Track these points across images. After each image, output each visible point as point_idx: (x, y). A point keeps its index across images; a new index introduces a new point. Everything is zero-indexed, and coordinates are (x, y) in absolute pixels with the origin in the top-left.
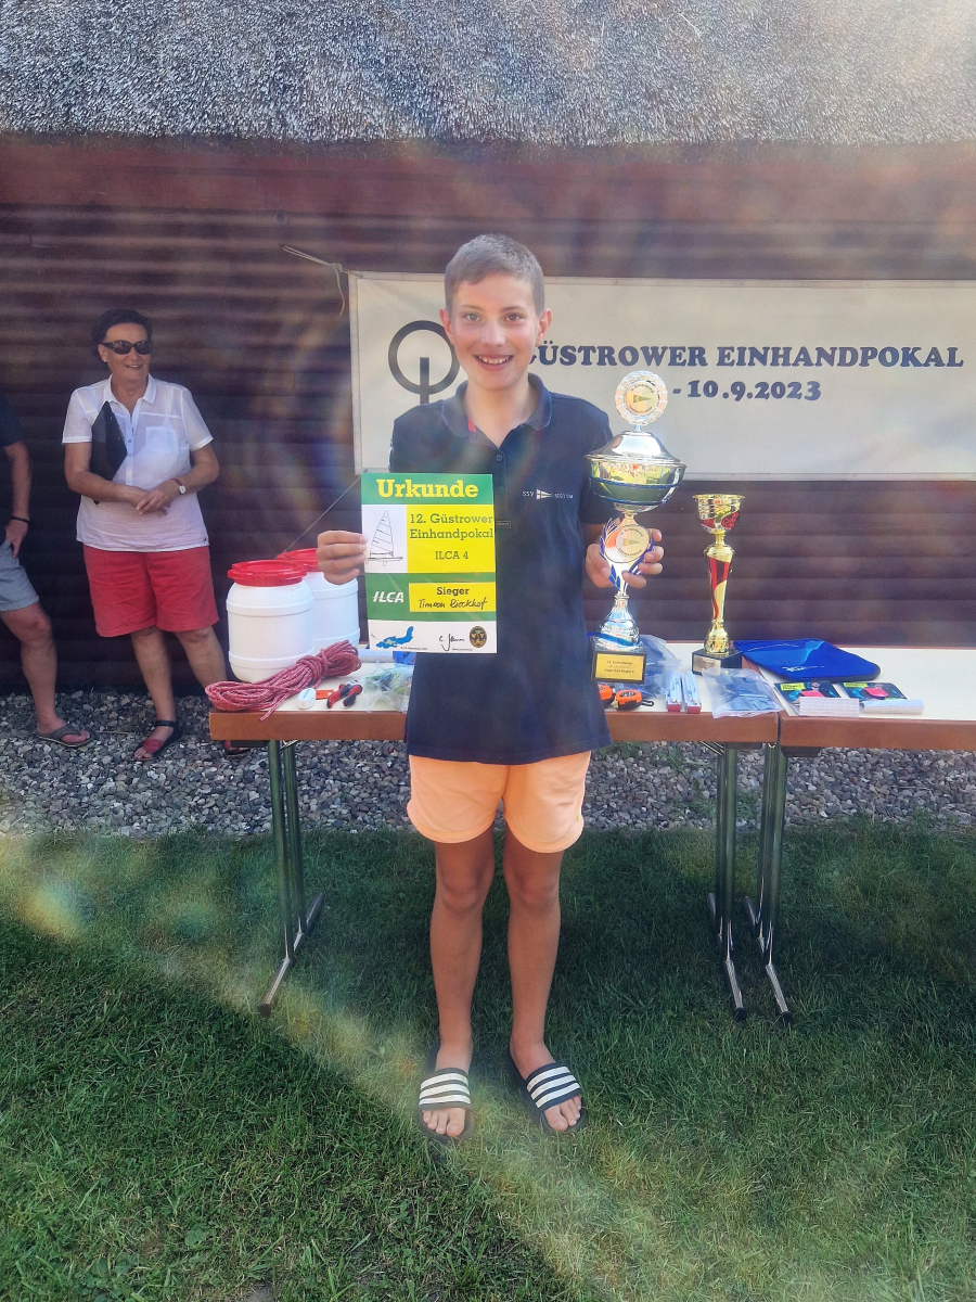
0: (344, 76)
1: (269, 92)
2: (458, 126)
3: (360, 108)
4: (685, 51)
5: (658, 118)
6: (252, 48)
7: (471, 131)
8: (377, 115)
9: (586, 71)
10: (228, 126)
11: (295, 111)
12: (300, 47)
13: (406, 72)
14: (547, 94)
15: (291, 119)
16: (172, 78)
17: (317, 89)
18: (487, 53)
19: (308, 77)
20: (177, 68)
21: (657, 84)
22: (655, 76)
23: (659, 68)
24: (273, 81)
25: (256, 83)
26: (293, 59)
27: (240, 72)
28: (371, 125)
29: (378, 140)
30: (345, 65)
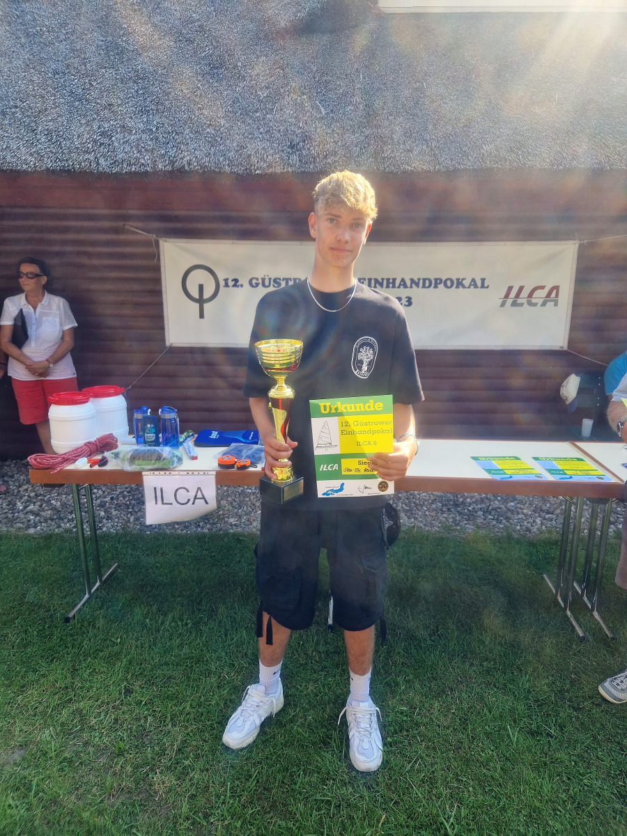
0: (132, 137)
1: (92, 147)
2: (189, 164)
3: (138, 155)
4: (315, 122)
5: (295, 158)
6: (87, 124)
7: (195, 166)
8: (146, 158)
9: (261, 133)
10: (69, 166)
11: (104, 157)
12: (112, 122)
13: (165, 135)
14: (238, 146)
15: (102, 161)
16: (43, 140)
17: (117, 145)
18: (210, 125)
19: (113, 139)
20: (47, 135)
21: (296, 140)
22: (297, 135)
23: (299, 131)
24: (95, 141)
25: (86, 142)
26: (107, 129)
27: (79, 136)
28: (143, 164)
29: (147, 171)
30: (134, 132)
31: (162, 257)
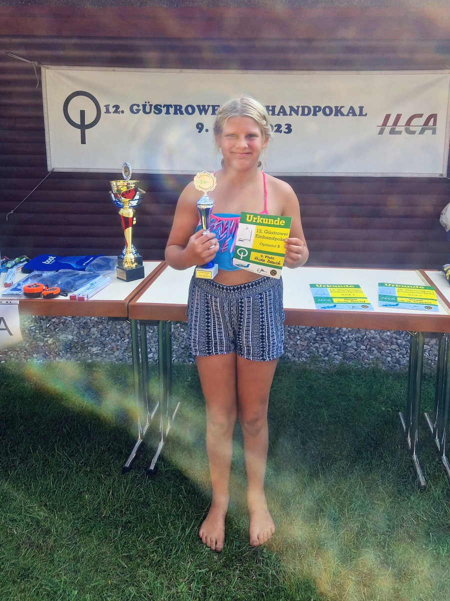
31: (43, 84)
